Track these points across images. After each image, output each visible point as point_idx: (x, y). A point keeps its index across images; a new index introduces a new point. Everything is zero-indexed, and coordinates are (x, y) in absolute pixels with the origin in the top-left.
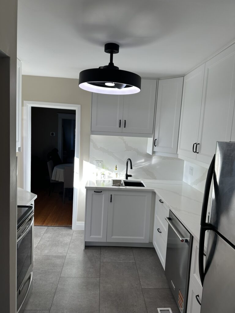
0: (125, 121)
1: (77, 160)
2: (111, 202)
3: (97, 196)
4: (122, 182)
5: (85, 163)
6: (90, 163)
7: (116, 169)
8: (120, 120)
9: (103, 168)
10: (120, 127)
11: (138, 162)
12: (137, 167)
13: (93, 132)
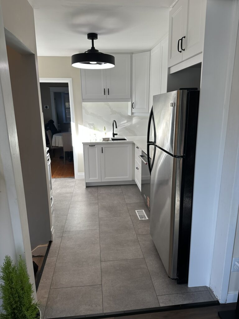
0: (108, 89)
1: (73, 125)
2: (102, 153)
3: (91, 149)
4: (110, 139)
5: (80, 126)
6: (84, 126)
7: (105, 130)
8: (105, 89)
9: (94, 129)
10: (105, 94)
11: (122, 123)
12: (121, 127)
13: (84, 100)
